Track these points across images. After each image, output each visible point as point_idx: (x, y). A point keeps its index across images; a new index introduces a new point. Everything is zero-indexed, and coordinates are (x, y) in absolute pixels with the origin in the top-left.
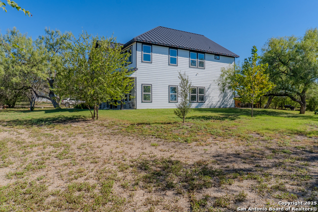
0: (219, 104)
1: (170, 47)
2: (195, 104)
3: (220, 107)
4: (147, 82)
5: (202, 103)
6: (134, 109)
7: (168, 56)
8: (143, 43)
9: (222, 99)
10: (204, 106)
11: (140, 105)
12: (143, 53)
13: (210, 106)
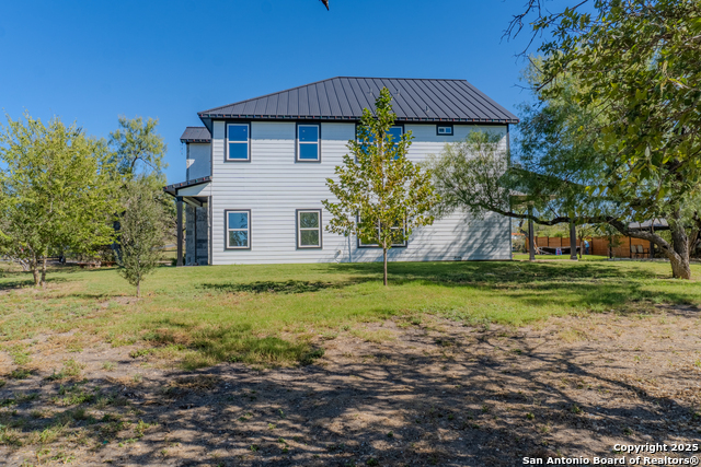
0: (454, 250)
1: (299, 121)
2: (375, 251)
3: (458, 259)
4: (239, 204)
5: (398, 249)
6: (207, 264)
7: (293, 142)
8: (228, 120)
9: (464, 238)
10: (405, 257)
11: (220, 256)
12: (228, 142)
13: (427, 257)
